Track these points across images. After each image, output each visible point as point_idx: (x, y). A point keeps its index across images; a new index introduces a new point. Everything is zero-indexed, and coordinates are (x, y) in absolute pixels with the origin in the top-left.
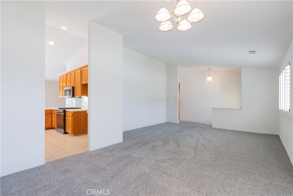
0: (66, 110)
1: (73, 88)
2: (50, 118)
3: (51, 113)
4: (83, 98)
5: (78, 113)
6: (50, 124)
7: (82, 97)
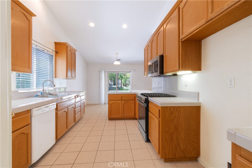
0: (150, 99)
1: (162, 57)
2: (133, 105)
3: (134, 99)
4: (181, 75)
5: (172, 109)
6: (133, 113)
7: (179, 73)
